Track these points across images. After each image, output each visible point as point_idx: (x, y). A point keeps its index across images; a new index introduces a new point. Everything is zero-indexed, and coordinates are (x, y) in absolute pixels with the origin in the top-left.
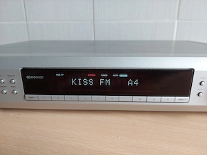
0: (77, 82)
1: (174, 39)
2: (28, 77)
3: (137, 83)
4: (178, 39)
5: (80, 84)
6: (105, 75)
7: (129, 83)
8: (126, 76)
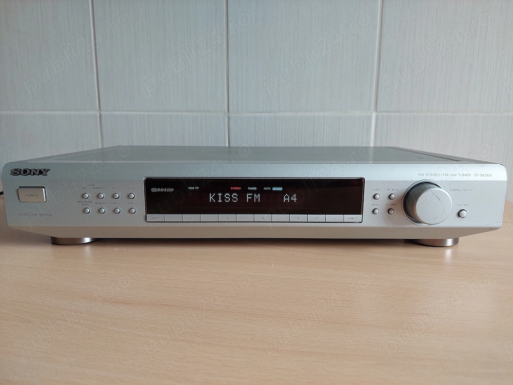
0: (216, 198)
1: (372, 145)
2: (154, 190)
3: (295, 199)
4: (378, 145)
5: (220, 201)
6: (253, 189)
7: (285, 199)
8: (281, 189)
